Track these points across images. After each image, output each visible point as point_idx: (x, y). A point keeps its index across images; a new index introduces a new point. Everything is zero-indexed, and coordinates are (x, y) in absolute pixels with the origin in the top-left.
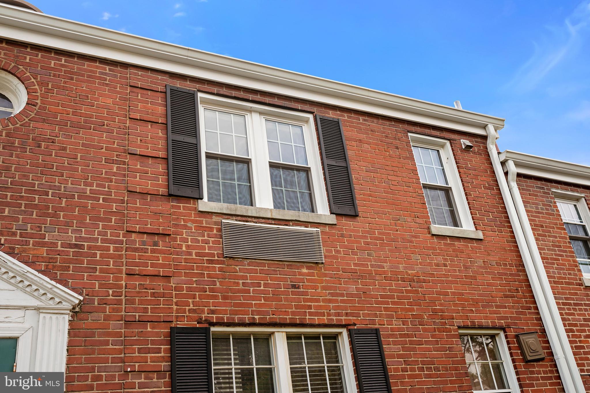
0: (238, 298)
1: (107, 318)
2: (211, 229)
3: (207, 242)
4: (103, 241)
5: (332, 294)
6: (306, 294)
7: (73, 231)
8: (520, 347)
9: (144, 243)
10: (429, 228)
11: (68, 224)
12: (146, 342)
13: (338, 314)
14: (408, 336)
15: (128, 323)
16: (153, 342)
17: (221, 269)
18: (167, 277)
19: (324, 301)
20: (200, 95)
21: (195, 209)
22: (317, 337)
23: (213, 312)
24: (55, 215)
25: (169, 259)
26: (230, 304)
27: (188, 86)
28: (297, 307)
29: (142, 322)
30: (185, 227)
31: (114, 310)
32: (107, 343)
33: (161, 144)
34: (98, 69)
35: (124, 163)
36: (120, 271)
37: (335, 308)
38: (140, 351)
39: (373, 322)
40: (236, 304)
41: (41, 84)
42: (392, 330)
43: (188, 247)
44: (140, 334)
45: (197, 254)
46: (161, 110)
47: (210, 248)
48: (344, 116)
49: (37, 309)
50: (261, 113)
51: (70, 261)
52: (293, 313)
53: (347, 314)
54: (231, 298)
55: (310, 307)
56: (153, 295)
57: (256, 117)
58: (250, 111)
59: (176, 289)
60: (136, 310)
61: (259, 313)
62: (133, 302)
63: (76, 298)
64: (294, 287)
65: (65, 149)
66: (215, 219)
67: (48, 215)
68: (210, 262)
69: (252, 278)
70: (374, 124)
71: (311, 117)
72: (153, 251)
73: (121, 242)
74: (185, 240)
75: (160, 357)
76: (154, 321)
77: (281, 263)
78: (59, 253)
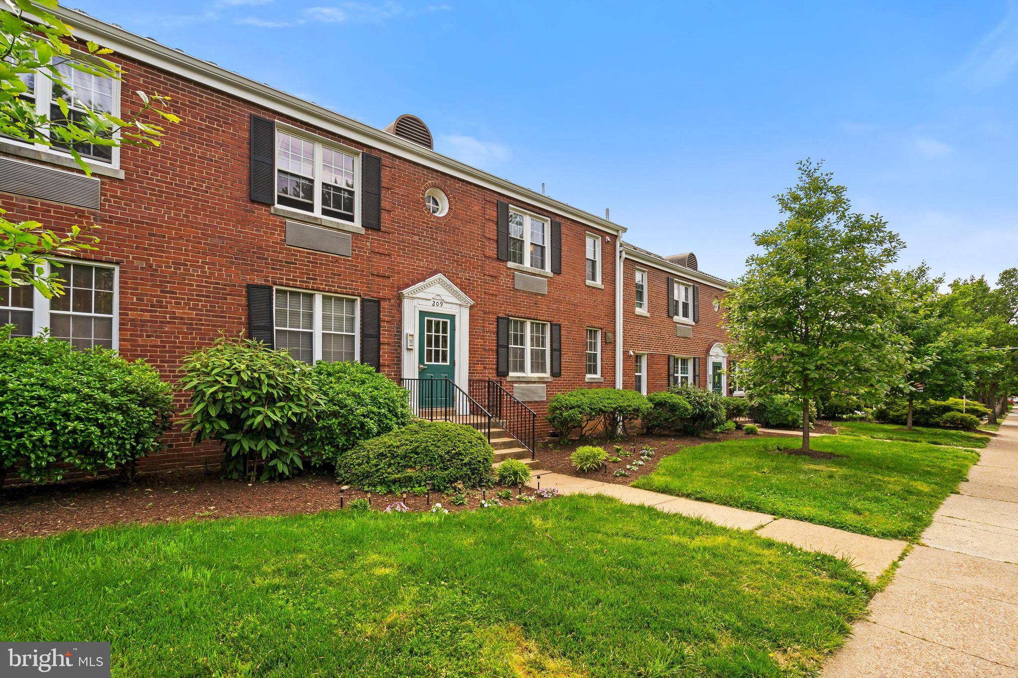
0: (518, 307)
1: (479, 310)
2: (511, 276)
3: (509, 281)
4: (477, 278)
5: (547, 308)
6: (539, 307)
7: (467, 273)
8: (605, 337)
9: (489, 280)
10: (585, 282)
11: (466, 270)
12: (490, 321)
13: (548, 316)
14: (570, 328)
15: (485, 313)
16: (492, 321)
17: (513, 294)
18: (496, 296)
19: (545, 311)
20: (510, 205)
21: (506, 266)
22: (539, 324)
23: (510, 311)
24: (462, 265)
25: (497, 288)
26: (515, 309)
27: (505, 201)
28: (536, 312)
29: (489, 313)
30: (502, 274)
32: (479, 320)
33: (495, 232)
34: (472, 189)
35: (483, 242)
38: (488, 324)
39: (560, 321)
40: (517, 309)
41: (454, 198)
42: (566, 325)
43: (503, 283)
44: (488, 317)
45: (506, 287)
46: (496, 214)
47: (510, 284)
48: (562, 220)
49: (460, 305)
50: (530, 215)
52: (534, 314)
53: (551, 317)
54: (516, 306)
55: (540, 313)
56: (492, 302)
57: (528, 217)
58: (526, 214)
59: (499, 301)
60: (487, 308)
61: (522, 312)
62: (486, 305)
63: (472, 303)
64: (535, 304)
65: (463, 233)
66: (512, 271)
68: (509, 290)
69: (522, 298)
71: (549, 219)
72: (492, 284)
73: (482, 279)
74: (502, 280)
75: (493, 328)
76: (493, 313)
77: (532, 293)
78: (464, 282)
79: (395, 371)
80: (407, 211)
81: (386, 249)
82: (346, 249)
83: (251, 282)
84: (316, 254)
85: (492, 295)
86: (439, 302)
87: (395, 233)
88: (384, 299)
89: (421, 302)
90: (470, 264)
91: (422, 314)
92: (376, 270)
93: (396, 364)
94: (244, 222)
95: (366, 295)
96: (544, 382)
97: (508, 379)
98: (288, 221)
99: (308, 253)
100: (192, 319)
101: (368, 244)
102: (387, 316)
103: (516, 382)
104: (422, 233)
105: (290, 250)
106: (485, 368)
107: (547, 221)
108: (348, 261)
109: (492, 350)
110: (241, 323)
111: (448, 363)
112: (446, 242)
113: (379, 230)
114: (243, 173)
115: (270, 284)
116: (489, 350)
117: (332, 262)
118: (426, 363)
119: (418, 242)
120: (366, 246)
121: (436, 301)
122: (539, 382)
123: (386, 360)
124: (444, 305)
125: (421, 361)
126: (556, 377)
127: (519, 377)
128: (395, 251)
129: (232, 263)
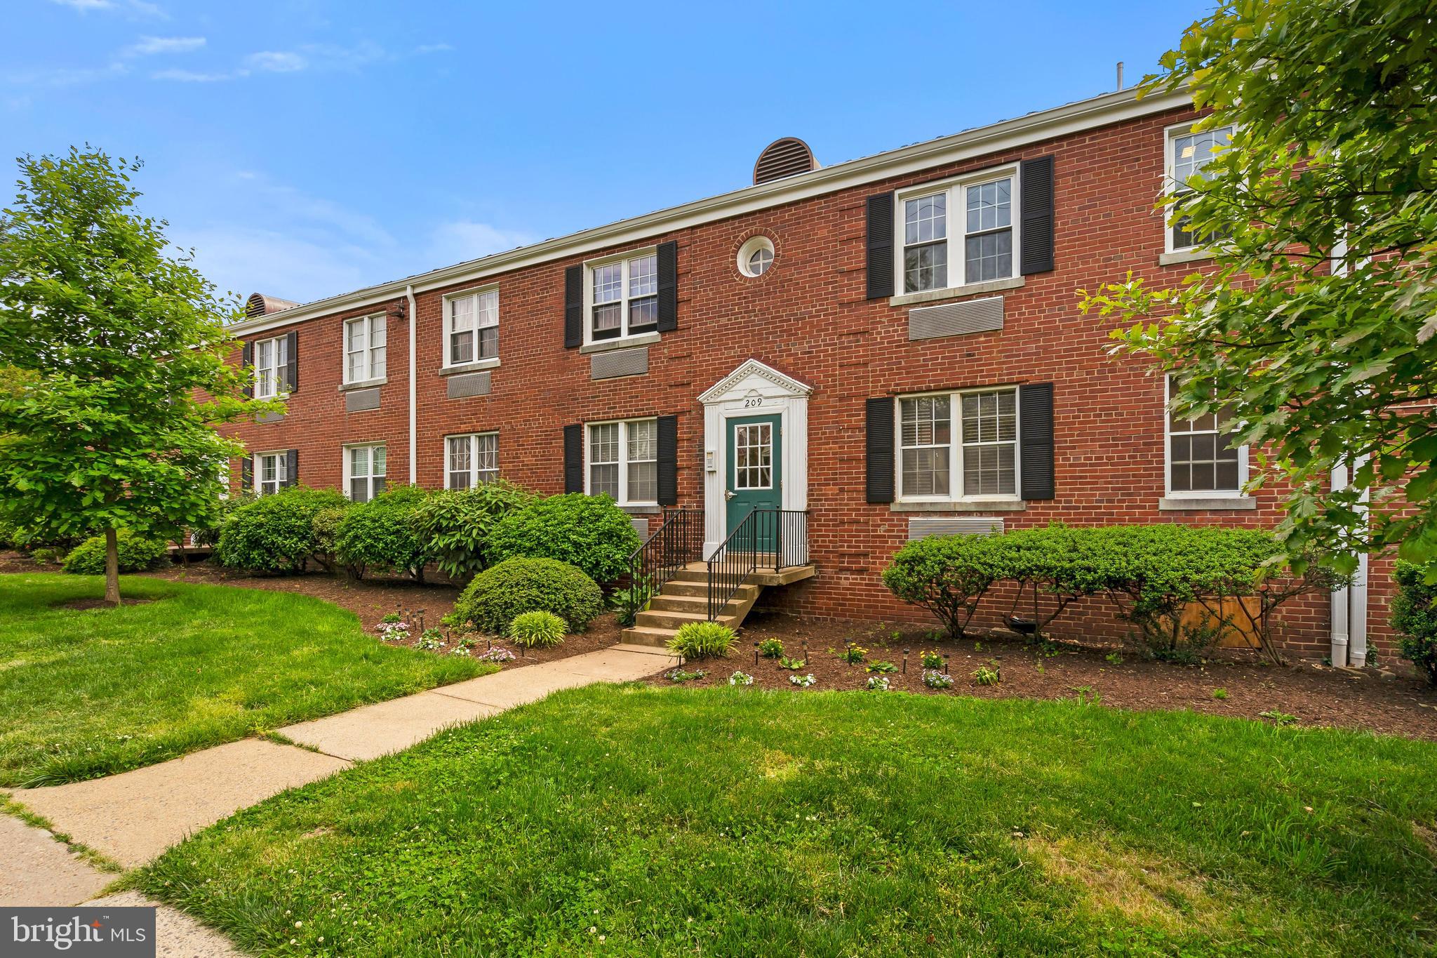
0: (919, 372)
1: (829, 397)
2: (901, 319)
3: (896, 331)
4: (825, 345)
5: (1007, 357)
6: (980, 359)
7: (807, 343)
9: (849, 342)
10: (1158, 258)
11: (804, 338)
12: (851, 410)
13: (1011, 374)
14: (1090, 385)
15: (841, 399)
16: (856, 410)
17: (905, 351)
18: (866, 364)
19: (997, 364)
20: (896, 191)
21: (888, 305)
22: (991, 394)
23: (897, 385)
24: (796, 334)
25: (867, 350)
26: (911, 378)
27: (887, 188)
28: (969, 373)
29: (850, 397)
30: (880, 322)
31: (832, 391)
32: (828, 412)
33: (863, 256)
34: (815, 206)
35: (836, 282)
36: (835, 365)
37: (1007, 369)
38: (848, 416)
39: (1050, 376)
40: (916, 377)
41: (782, 237)
42: (1071, 381)
43: (881, 338)
44: (848, 405)
45: (888, 343)
46: (862, 224)
47: (898, 336)
48: (1062, 146)
49: (789, 396)
50: (961, 183)
51: (806, 363)
52: (965, 378)
53: (1020, 373)
54: (913, 372)
55: (982, 371)
56: (856, 378)
57: (956, 189)
58: (950, 185)
59: (872, 371)
60: (845, 390)
61: (933, 381)
62: (843, 385)
63: (810, 389)
64: (969, 355)
65: (798, 284)
66: (903, 310)
67: (792, 335)
68: (897, 347)
69: (931, 354)
70: (1110, 137)
71: (1017, 165)
72: (856, 346)
73: (835, 344)
74: (879, 333)
75: (860, 419)
76: (857, 396)
77: (959, 337)
78: (800, 359)
79: (697, 502)
80: (711, 290)
81: (685, 350)
82: (640, 365)
83: (567, 424)
84: (616, 381)
85: (857, 365)
86: (756, 399)
87: (696, 325)
88: (683, 413)
89: (728, 405)
90: (812, 326)
91: (731, 422)
92: (673, 379)
93: (698, 493)
94: (563, 370)
95: (663, 412)
96: (998, 513)
97: (893, 508)
98: (593, 355)
99: (609, 382)
100: (533, 465)
101: (666, 351)
102: (685, 433)
103: (916, 513)
104: (731, 310)
105: (595, 384)
106: (842, 490)
107: (1014, 170)
108: (646, 378)
109: (858, 460)
110: (560, 464)
111: (771, 487)
112: (769, 309)
113: (676, 329)
114: (561, 328)
115: (580, 422)
116: (850, 460)
117: (630, 384)
118: (736, 488)
119: (727, 325)
120: (663, 353)
121: (751, 400)
122: (981, 513)
123: (684, 488)
124: (764, 402)
125: (730, 486)
126: (1038, 500)
127: (922, 504)
128: (698, 348)
129: (555, 410)
